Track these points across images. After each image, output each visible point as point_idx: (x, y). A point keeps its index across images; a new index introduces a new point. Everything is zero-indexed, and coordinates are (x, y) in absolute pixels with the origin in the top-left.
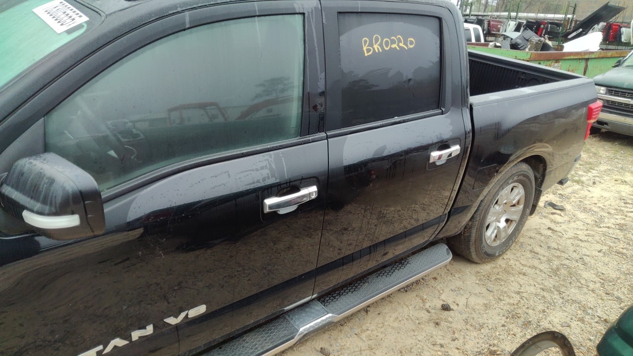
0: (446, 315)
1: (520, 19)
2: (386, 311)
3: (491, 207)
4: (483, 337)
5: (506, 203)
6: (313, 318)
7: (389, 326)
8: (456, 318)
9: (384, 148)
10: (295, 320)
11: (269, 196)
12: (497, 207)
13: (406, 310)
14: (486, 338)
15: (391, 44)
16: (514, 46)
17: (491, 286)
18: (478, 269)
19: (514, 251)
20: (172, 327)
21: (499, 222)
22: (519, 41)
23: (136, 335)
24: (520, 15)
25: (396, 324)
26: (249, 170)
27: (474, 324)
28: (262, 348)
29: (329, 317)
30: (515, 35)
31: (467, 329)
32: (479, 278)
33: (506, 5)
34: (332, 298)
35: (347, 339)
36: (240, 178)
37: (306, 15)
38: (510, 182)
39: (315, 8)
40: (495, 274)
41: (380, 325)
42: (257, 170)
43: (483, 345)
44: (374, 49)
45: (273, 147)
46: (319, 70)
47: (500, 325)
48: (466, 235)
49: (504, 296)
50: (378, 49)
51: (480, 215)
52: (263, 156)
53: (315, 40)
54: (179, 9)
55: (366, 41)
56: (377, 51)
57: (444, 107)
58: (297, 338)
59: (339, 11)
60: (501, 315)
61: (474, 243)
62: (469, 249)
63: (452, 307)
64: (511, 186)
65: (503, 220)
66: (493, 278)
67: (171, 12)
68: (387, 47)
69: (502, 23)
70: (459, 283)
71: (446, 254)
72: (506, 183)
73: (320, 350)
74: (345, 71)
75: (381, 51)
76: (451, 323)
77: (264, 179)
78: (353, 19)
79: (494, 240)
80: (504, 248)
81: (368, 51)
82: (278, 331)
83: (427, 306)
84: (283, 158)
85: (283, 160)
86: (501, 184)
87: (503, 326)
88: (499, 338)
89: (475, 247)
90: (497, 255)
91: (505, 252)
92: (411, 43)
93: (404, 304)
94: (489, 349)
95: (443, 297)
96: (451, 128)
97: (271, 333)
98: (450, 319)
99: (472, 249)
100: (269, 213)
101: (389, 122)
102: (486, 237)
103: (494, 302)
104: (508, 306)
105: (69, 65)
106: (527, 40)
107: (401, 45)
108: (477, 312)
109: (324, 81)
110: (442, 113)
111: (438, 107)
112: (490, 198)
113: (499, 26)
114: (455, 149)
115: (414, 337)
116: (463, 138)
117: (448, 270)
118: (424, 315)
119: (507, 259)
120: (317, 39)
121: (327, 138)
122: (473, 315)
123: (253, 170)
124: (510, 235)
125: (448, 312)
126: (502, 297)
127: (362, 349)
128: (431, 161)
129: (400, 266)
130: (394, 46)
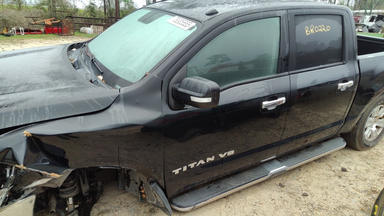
0: (344, 174)
1: (373, 14)
2: (311, 170)
3: (368, 118)
4: (367, 184)
5: (376, 117)
6: (276, 167)
7: (314, 177)
8: (350, 174)
9: (316, 80)
10: (267, 167)
11: (265, 101)
12: (371, 118)
13: (321, 170)
14: (369, 185)
15: (319, 29)
16: (371, 31)
17: (369, 161)
18: (360, 153)
19: (380, 146)
20: (221, 159)
21: (372, 127)
22: (374, 28)
23: (209, 159)
24: (373, 11)
25: (317, 176)
26: (257, 88)
27: (361, 178)
28: (253, 178)
29: (285, 168)
30: (371, 24)
31: (357, 180)
32: (361, 158)
33: (361, 6)
34: (283, 159)
35: (292, 181)
36: (253, 92)
37: (281, 17)
38: (379, 104)
39: (285, 14)
40: (370, 156)
41: (309, 176)
42: (260, 88)
43: (368, 187)
44: (311, 32)
45: (266, 78)
46: (286, 42)
47: (377, 179)
48: (353, 133)
49: (377, 167)
50: (313, 31)
51: (362, 121)
52: (262, 82)
53: (285, 28)
54: (232, 18)
55: (307, 28)
56: (312, 33)
57: (345, 61)
58: (269, 175)
59: (296, 14)
60: (377, 175)
61: (358, 138)
62: (355, 141)
63: (347, 170)
64: (379, 106)
65: (374, 126)
66: (370, 158)
67: (229, 19)
68: (317, 30)
69: (361, 17)
70: (350, 160)
71: (343, 142)
72: (377, 105)
73: (279, 184)
74: (298, 43)
75: (314, 32)
76: (348, 177)
77: (263, 93)
78: (301, 18)
79: (369, 138)
80: (375, 143)
81: (308, 33)
82: (259, 172)
83: (333, 169)
84: (270, 83)
85: (271, 84)
86: (374, 104)
87: (378, 180)
88: (376, 185)
89: (359, 140)
90: (371, 146)
91: (376, 145)
92: (328, 28)
93: (320, 167)
94: (371, 189)
95: (341, 165)
96: (348, 71)
97: (256, 172)
98: (347, 175)
99: (357, 142)
100: (264, 109)
101: (318, 67)
102: (365, 135)
103: (372, 169)
104: (381, 171)
105: (195, 43)
106: (380, 27)
107: (323, 29)
108: (362, 173)
109: (288, 47)
110: (344, 64)
111: (341, 61)
112: (368, 112)
113: (359, 19)
114: (351, 82)
115: (328, 182)
116: (355, 78)
117: (342, 153)
118: (332, 173)
119: (377, 149)
120: (286, 28)
121: (289, 74)
122: (360, 174)
123: (258, 88)
124: (378, 136)
125: (345, 172)
126: (376, 167)
127: (301, 185)
128: (339, 88)
129: (318, 147)
130: (320, 30)
